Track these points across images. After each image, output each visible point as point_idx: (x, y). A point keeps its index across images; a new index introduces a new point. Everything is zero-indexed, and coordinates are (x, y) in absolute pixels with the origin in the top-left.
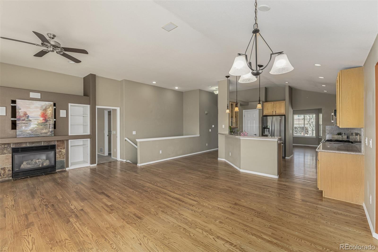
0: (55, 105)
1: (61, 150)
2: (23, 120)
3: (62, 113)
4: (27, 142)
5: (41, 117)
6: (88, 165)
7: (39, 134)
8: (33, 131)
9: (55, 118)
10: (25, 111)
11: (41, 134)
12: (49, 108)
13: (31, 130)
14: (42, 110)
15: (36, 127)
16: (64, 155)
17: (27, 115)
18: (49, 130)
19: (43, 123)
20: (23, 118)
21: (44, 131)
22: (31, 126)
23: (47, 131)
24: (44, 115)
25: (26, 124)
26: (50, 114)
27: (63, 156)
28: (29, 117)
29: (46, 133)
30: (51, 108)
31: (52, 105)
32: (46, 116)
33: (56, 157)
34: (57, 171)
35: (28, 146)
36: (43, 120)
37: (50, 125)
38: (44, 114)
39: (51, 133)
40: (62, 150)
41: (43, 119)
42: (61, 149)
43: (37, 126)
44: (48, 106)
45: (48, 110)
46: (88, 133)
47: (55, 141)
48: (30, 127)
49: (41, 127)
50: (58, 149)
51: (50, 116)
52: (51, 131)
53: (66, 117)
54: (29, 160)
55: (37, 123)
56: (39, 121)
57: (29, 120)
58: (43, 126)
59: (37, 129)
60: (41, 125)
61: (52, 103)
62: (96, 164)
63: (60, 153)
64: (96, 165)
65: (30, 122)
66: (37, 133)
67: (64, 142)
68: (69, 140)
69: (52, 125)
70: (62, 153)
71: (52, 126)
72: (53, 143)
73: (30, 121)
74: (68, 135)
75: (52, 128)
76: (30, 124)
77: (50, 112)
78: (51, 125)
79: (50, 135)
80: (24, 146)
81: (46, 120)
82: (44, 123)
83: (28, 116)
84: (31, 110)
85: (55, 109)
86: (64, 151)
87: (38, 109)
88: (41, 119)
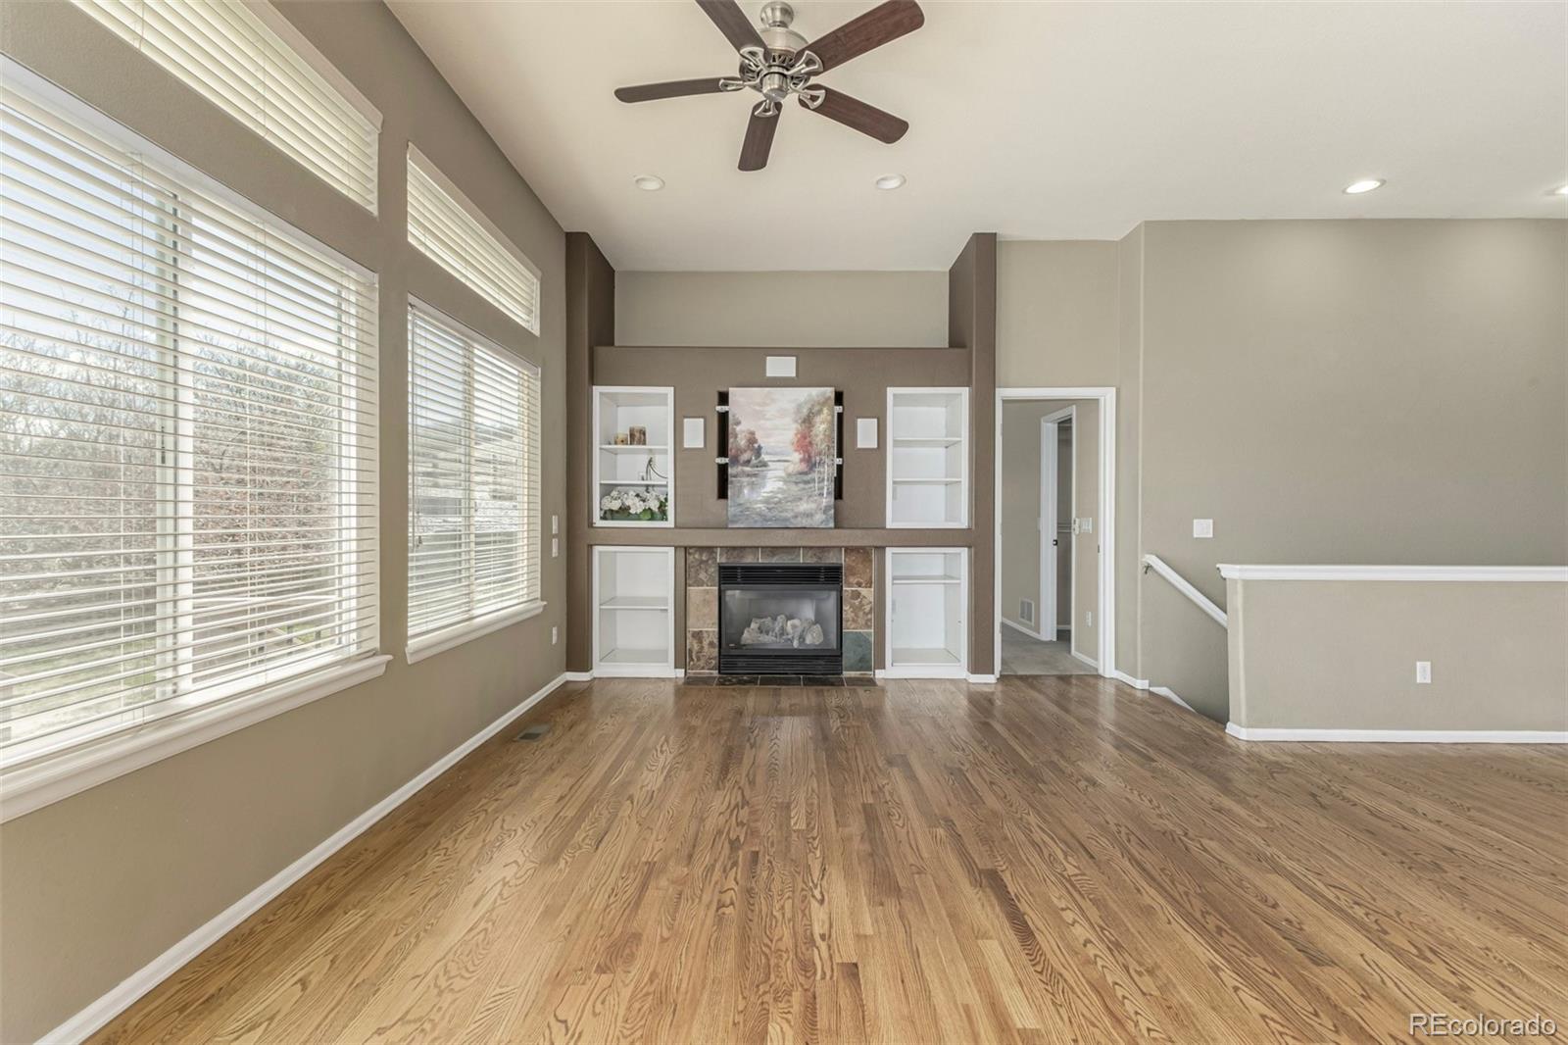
0: (839, 398)
1: (859, 589)
2: (748, 462)
3: (865, 434)
4: (758, 547)
5: (796, 451)
6: (960, 671)
7: (786, 520)
8: (773, 505)
9: (840, 454)
10: (752, 429)
11: (796, 517)
12: (820, 412)
13: (767, 501)
14: (800, 421)
15: (779, 488)
16: (870, 612)
17: (756, 446)
18: (820, 504)
19: (801, 473)
20: (745, 457)
21: (804, 506)
22: (768, 485)
23: (813, 506)
24: (804, 443)
25: (754, 479)
26: (821, 436)
27: (867, 614)
28: (763, 450)
29: (809, 515)
30: (825, 411)
31: (829, 398)
32: (810, 443)
33: (844, 616)
34: (846, 674)
35: (760, 561)
36: (802, 460)
37: (823, 480)
38: (805, 438)
39: (824, 517)
40: (864, 591)
41: (801, 456)
42: (859, 585)
43: (785, 487)
44: (819, 404)
45: (818, 419)
46: (963, 521)
47: (841, 547)
48: (765, 490)
49: (794, 488)
50: (850, 585)
51: (823, 446)
52: (826, 507)
53: (876, 446)
54: (766, 617)
55: (783, 474)
56: (791, 468)
57: (760, 462)
58: (802, 486)
59: (785, 498)
60: (796, 483)
61: (830, 392)
62: (993, 673)
63: (857, 602)
64: (991, 679)
65: (764, 468)
66: (782, 514)
67: (869, 555)
68: (887, 549)
69: (828, 480)
70: (862, 604)
71: (828, 486)
72: (831, 559)
73: (765, 465)
74: (884, 528)
75: (828, 493)
76: (764, 477)
77: (823, 427)
78: (826, 483)
79: (822, 522)
80: (749, 560)
81: (810, 463)
82: (806, 473)
83: (760, 448)
84: (768, 424)
85: (840, 416)
86: (868, 593)
87: (788, 420)
88: (797, 457)
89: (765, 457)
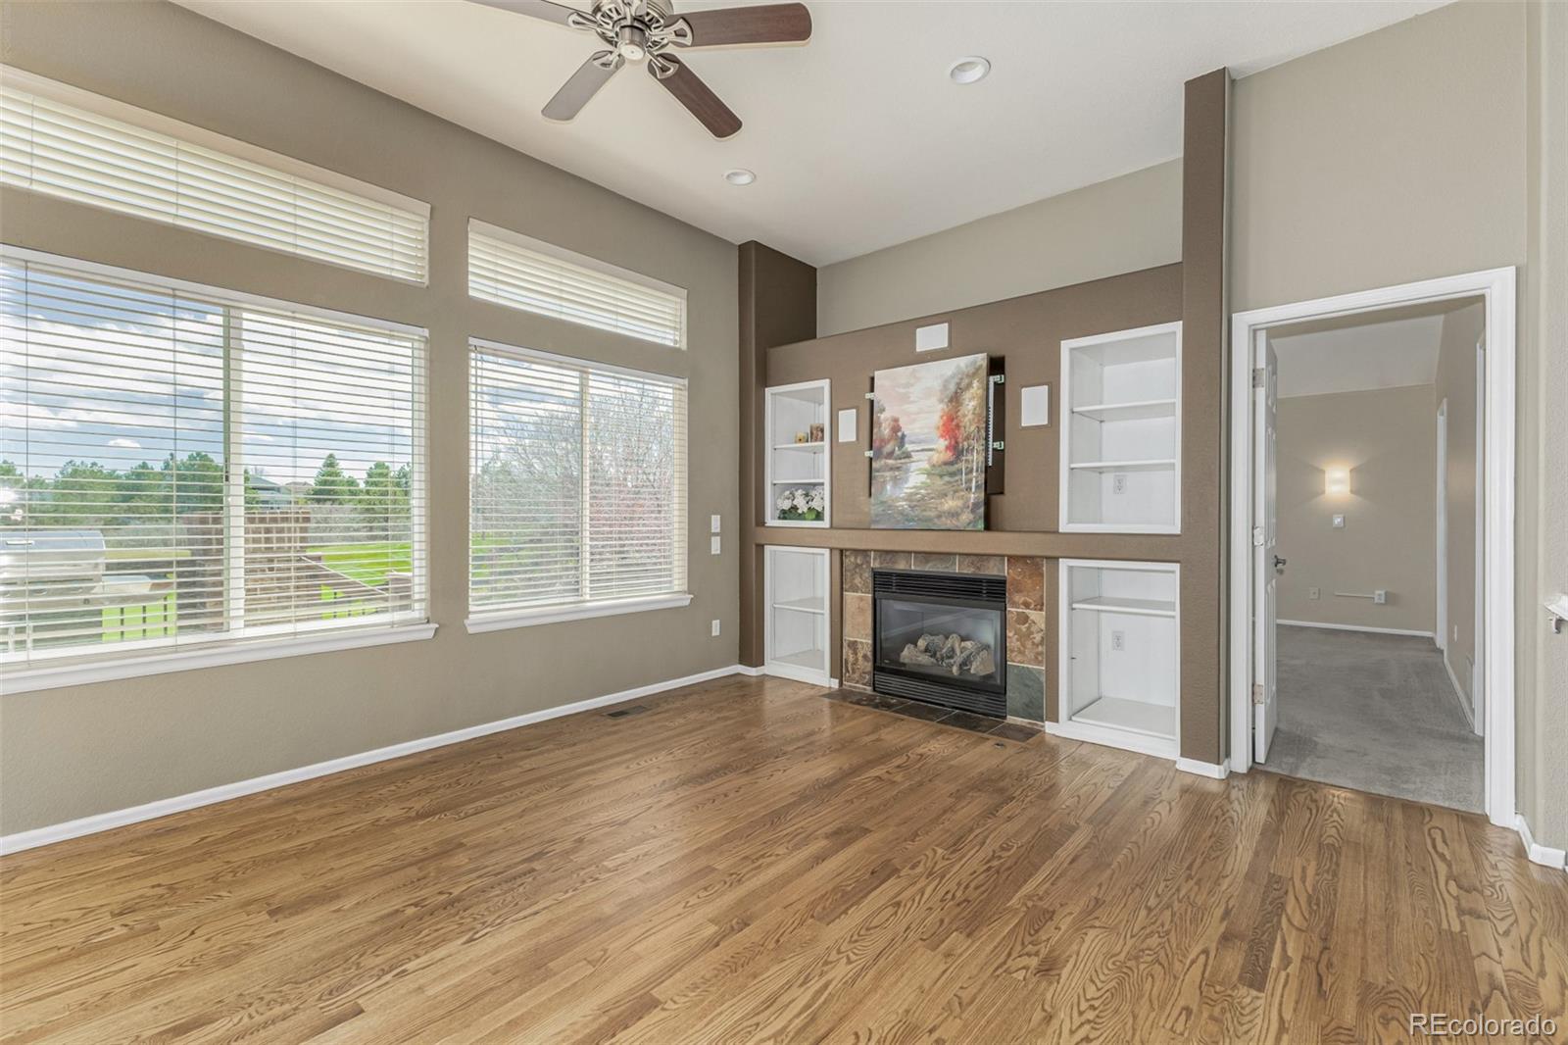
0: (996, 365)
1: (1027, 611)
2: (890, 455)
3: (1031, 405)
4: (910, 552)
5: (942, 436)
7: (929, 520)
8: (915, 503)
9: (1000, 435)
10: (896, 415)
11: (939, 517)
12: (969, 385)
13: (909, 498)
14: (946, 400)
15: (922, 483)
16: (1041, 643)
17: (900, 434)
18: (968, 499)
19: (946, 464)
20: (888, 448)
21: (950, 504)
22: (910, 479)
23: (960, 503)
24: (951, 427)
25: (897, 473)
26: (970, 416)
27: (1037, 646)
28: (906, 439)
29: (954, 514)
30: (976, 384)
31: (981, 366)
32: (958, 426)
33: (1008, 644)
34: (1011, 719)
35: (913, 568)
36: (947, 448)
37: (971, 471)
38: (952, 420)
39: (971, 516)
40: (1033, 615)
41: (947, 443)
42: (1027, 605)
43: (928, 481)
44: (968, 376)
45: (967, 395)
46: (1168, 520)
47: (1003, 556)
48: (906, 486)
49: (939, 482)
50: (1015, 604)
51: (972, 428)
52: (974, 504)
53: (1045, 422)
54: (937, 635)
55: (927, 466)
56: (937, 458)
57: (903, 453)
58: (947, 478)
59: (928, 494)
60: (941, 476)
61: (981, 359)
63: (1024, 628)
65: (907, 460)
66: (925, 513)
67: (1038, 566)
68: (1061, 561)
69: (977, 471)
70: (1030, 633)
71: (977, 478)
72: (992, 570)
73: (908, 456)
74: (1057, 532)
75: (977, 487)
76: (907, 471)
77: (973, 403)
78: (974, 474)
79: (969, 524)
80: (901, 566)
81: (957, 451)
82: (951, 463)
83: (903, 436)
84: (913, 408)
85: (1000, 389)
86: (1038, 617)
87: (934, 400)
88: (942, 444)
89: (909, 447)
